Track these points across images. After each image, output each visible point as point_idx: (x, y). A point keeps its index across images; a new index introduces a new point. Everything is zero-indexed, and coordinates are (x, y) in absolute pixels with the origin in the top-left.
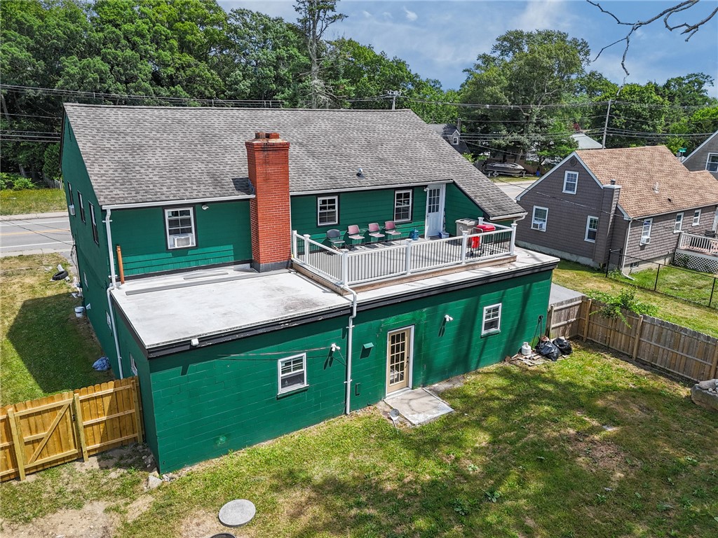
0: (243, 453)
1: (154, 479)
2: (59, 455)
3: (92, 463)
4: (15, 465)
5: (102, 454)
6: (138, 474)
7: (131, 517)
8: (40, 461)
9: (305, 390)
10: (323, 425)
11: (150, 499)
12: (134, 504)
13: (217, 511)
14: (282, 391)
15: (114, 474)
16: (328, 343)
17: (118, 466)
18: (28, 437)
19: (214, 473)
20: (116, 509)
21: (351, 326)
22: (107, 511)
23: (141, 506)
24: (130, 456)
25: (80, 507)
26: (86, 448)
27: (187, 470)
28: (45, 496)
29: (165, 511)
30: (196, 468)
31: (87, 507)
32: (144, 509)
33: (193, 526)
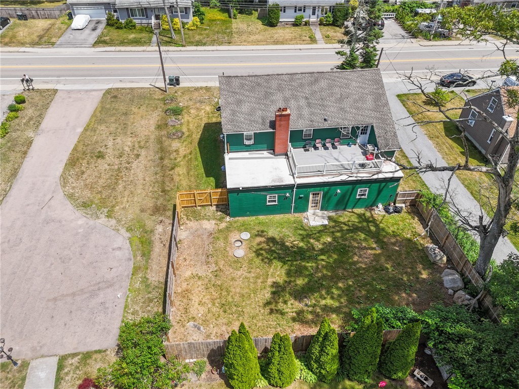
0: (254, 218)
1: (228, 219)
2: (206, 204)
3: (214, 208)
4: (196, 204)
5: (217, 206)
6: (225, 215)
7: (220, 228)
8: (201, 204)
9: (276, 205)
10: (282, 216)
11: (226, 224)
12: (222, 224)
13: (241, 233)
14: (268, 204)
15: (219, 213)
16: (286, 193)
17: (220, 211)
18: (199, 198)
19: (244, 222)
20: (217, 224)
21: (295, 189)
22: (215, 224)
23: (223, 225)
24: (224, 209)
25: (209, 221)
26: (213, 204)
27: (237, 218)
28: (202, 214)
29: (228, 229)
30: (240, 218)
31: (211, 221)
32: (224, 227)
33: (233, 235)
